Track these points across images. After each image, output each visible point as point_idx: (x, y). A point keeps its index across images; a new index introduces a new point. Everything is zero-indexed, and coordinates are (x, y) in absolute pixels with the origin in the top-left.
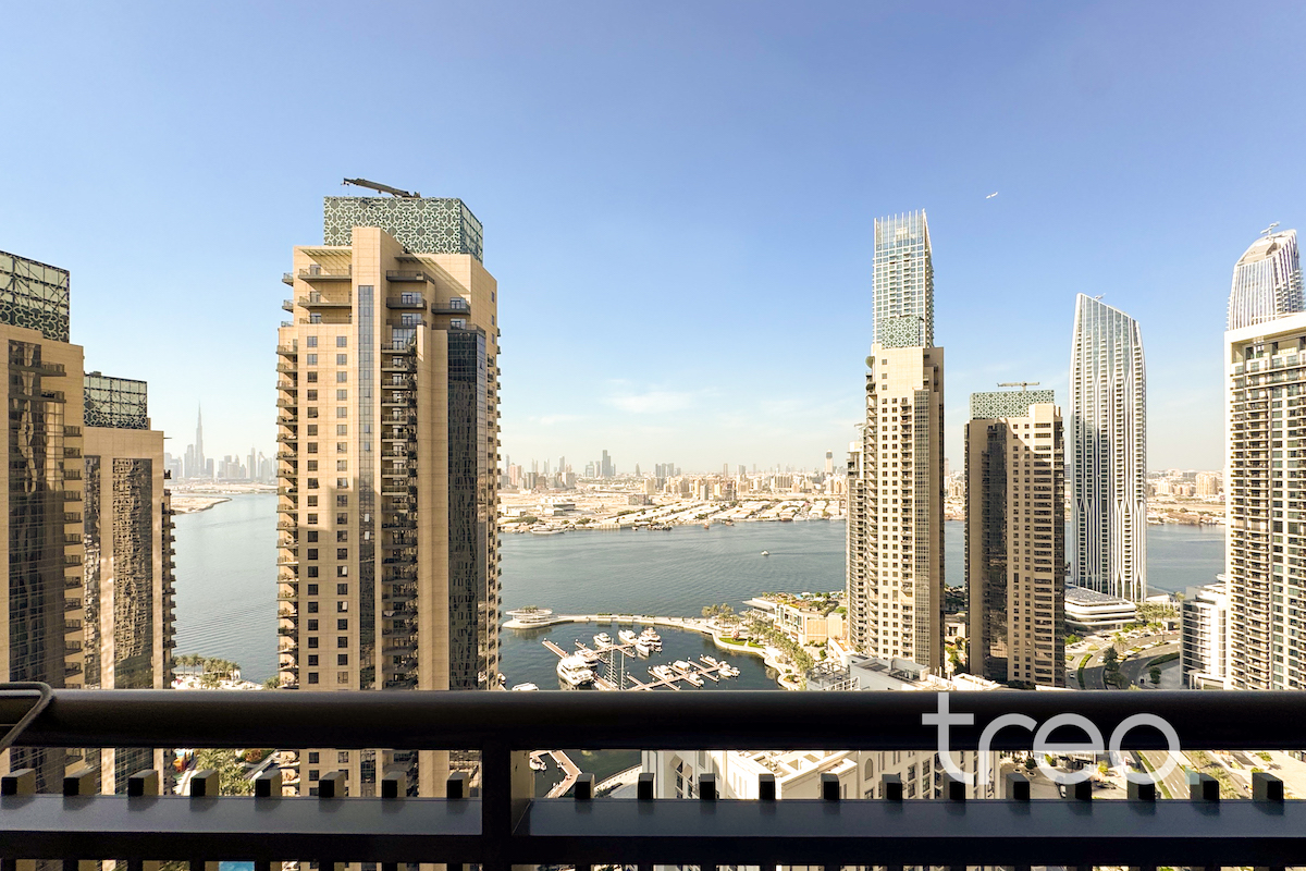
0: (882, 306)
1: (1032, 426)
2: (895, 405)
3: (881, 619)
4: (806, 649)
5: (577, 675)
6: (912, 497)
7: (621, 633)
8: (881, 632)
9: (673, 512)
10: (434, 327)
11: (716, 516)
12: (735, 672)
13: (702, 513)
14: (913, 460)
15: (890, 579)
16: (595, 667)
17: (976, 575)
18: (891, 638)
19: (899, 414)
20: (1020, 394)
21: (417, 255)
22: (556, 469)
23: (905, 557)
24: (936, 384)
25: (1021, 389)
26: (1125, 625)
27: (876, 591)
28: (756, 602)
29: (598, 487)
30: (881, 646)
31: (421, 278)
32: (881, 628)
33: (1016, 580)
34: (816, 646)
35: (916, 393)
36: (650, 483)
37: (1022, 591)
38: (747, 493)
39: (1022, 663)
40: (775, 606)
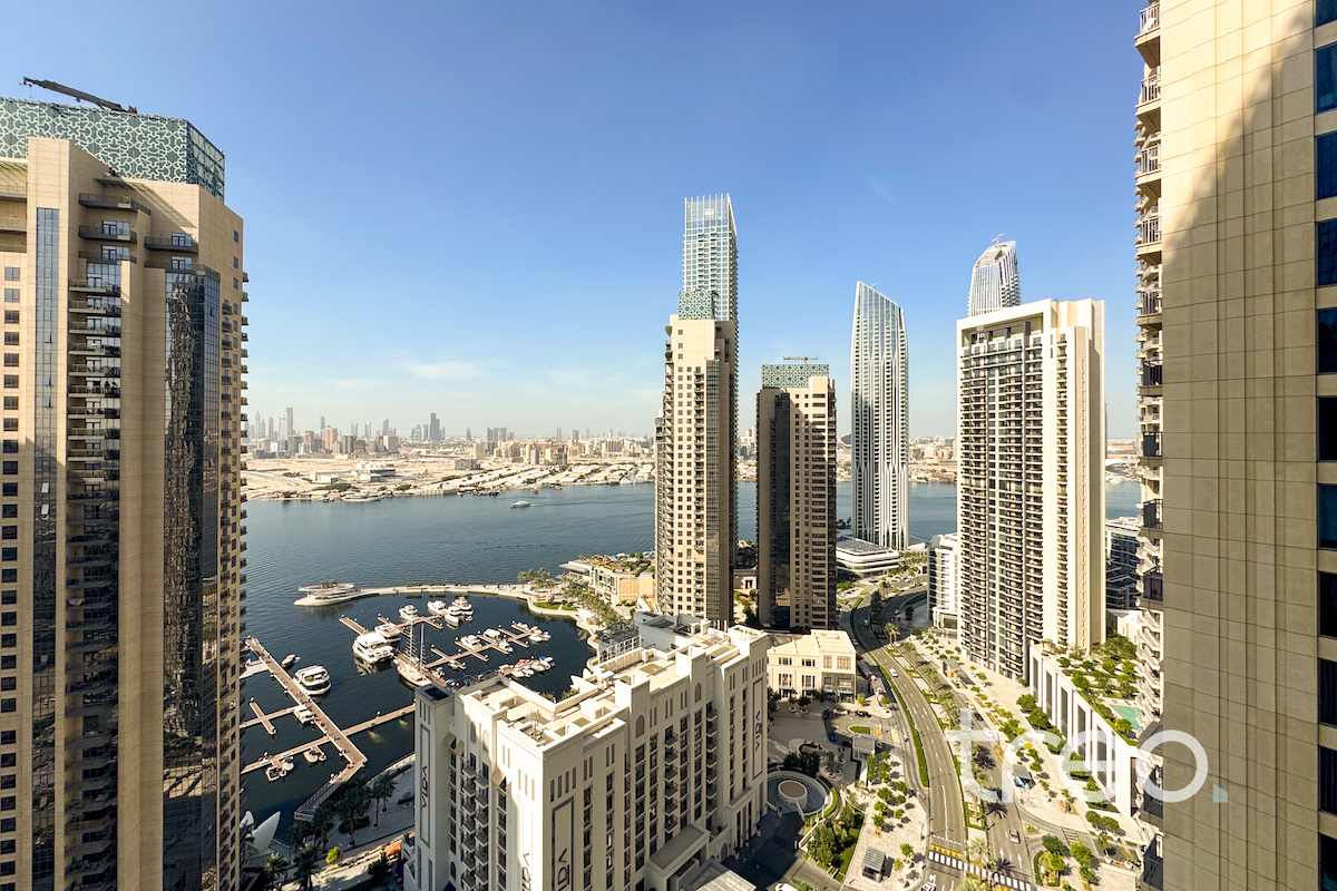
0: (691, 281)
1: (810, 396)
2: (689, 374)
3: (676, 577)
4: (617, 609)
5: (374, 652)
6: (704, 460)
7: (430, 605)
8: (676, 590)
9: (501, 477)
10: (148, 265)
11: (545, 481)
12: (547, 636)
13: (531, 477)
14: (705, 425)
15: (685, 538)
16: (397, 643)
17: (765, 532)
18: (685, 595)
19: (692, 382)
20: (802, 368)
21: (126, 180)
22: (378, 432)
23: (698, 517)
24: (727, 355)
25: (803, 362)
26: (890, 570)
27: (672, 550)
28: (572, 565)
29: (424, 451)
30: (676, 603)
31: (129, 206)
32: (676, 585)
33: (797, 536)
34: (628, 605)
35: (708, 363)
36: (479, 448)
37: (802, 545)
38: (578, 457)
39: (802, 610)
40: (589, 568)
